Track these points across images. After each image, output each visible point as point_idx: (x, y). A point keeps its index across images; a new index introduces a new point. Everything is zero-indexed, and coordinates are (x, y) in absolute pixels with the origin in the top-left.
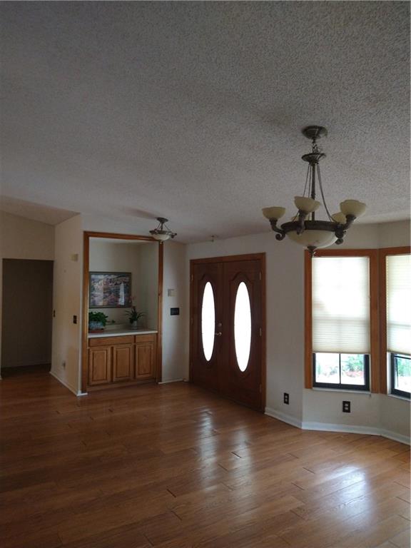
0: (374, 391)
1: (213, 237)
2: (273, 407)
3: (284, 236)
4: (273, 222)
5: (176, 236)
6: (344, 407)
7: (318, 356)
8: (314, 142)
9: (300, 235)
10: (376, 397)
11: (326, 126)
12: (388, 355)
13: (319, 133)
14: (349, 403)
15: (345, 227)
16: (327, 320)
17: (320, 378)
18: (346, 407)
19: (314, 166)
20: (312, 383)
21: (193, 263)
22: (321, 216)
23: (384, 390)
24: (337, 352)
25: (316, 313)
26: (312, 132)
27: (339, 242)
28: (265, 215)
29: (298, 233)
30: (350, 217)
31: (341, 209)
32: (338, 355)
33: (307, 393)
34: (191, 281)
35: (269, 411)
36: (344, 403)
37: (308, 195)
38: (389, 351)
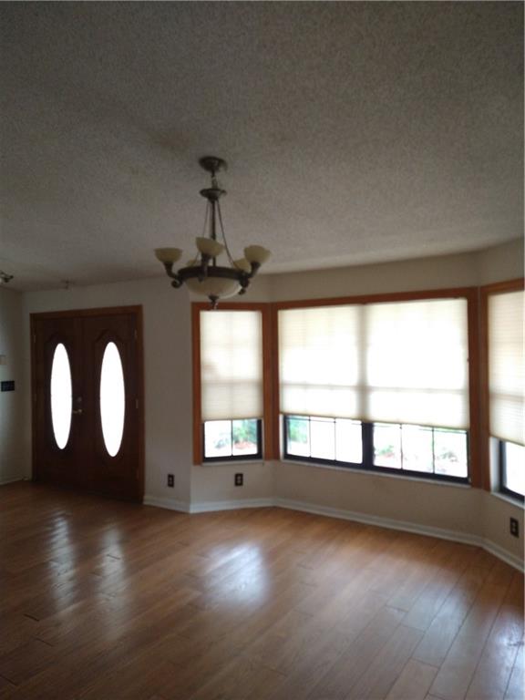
0: (268, 458)
1: (67, 284)
2: (155, 494)
3: (181, 283)
4: (169, 266)
5: (11, 280)
6: (236, 480)
7: (208, 426)
8: (213, 176)
9: (203, 283)
10: (269, 464)
11: (227, 159)
12: (281, 418)
13: (219, 165)
14: (241, 475)
15: (250, 275)
16: (220, 383)
17: (210, 452)
18: (239, 480)
19: (213, 203)
20: (201, 459)
21: (35, 318)
22: (222, 261)
23: (276, 456)
24: (227, 419)
25: (206, 376)
26: (210, 164)
27: (242, 292)
28: (158, 257)
29: (200, 280)
30: (255, 265)
31: (246, 255)
32: (230, 422)
33: (196, 471)
34: (32, 342)
35: (149, 499)
36: (237, 475)
37: (207, 235)
38: (282, 413)
